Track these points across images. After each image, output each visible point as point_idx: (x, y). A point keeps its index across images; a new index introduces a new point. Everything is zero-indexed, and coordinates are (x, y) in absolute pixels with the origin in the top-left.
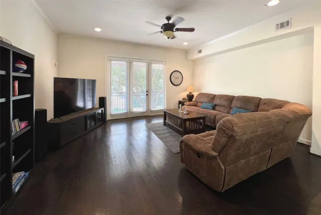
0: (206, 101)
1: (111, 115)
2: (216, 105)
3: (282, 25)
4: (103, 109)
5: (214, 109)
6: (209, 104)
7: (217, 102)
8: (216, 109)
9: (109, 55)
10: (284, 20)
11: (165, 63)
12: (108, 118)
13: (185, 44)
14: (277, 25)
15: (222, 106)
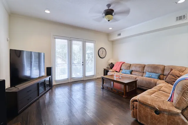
0: (124, 69)
1: (56, 81)
2: (132, 71)
3: (180, 18)
4: (50, 76)
5: (131, 73)
6: (128, 70)
7: (133, 68)
8: (133, 74)
9: (54, 34)
10: (182, 15)
11: (94, 42)
12: (54, 83)
13: (110, 29)
14: (177, 18)
15: (137, 71)
